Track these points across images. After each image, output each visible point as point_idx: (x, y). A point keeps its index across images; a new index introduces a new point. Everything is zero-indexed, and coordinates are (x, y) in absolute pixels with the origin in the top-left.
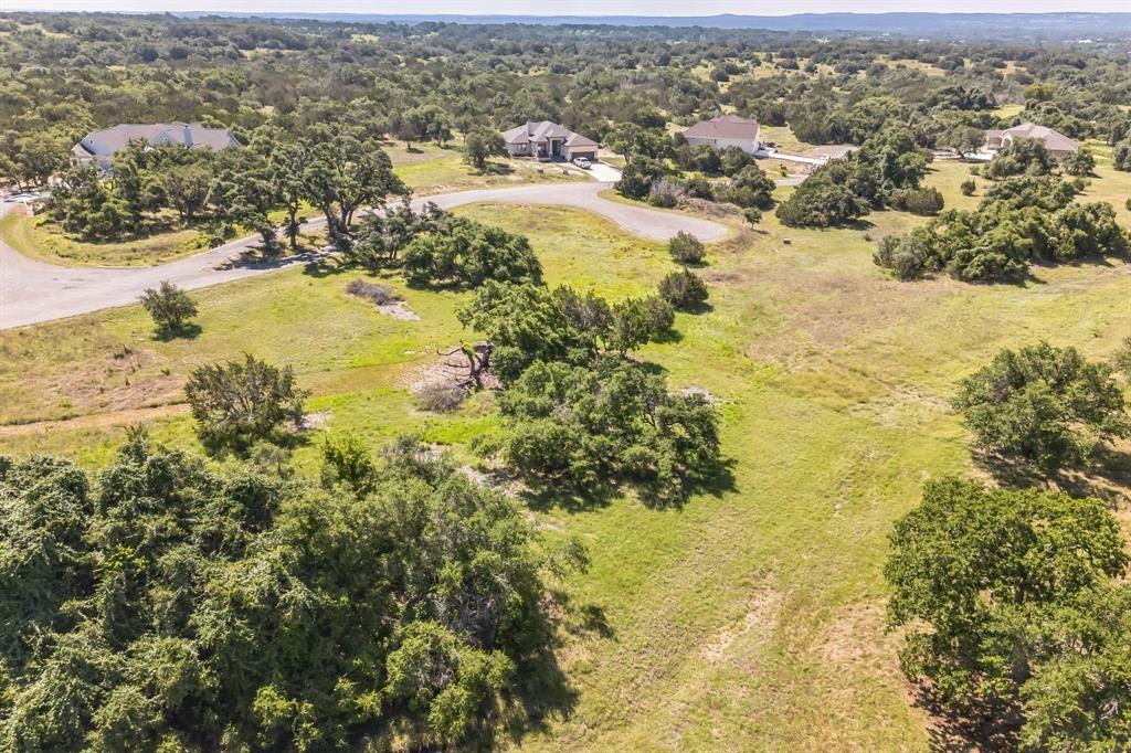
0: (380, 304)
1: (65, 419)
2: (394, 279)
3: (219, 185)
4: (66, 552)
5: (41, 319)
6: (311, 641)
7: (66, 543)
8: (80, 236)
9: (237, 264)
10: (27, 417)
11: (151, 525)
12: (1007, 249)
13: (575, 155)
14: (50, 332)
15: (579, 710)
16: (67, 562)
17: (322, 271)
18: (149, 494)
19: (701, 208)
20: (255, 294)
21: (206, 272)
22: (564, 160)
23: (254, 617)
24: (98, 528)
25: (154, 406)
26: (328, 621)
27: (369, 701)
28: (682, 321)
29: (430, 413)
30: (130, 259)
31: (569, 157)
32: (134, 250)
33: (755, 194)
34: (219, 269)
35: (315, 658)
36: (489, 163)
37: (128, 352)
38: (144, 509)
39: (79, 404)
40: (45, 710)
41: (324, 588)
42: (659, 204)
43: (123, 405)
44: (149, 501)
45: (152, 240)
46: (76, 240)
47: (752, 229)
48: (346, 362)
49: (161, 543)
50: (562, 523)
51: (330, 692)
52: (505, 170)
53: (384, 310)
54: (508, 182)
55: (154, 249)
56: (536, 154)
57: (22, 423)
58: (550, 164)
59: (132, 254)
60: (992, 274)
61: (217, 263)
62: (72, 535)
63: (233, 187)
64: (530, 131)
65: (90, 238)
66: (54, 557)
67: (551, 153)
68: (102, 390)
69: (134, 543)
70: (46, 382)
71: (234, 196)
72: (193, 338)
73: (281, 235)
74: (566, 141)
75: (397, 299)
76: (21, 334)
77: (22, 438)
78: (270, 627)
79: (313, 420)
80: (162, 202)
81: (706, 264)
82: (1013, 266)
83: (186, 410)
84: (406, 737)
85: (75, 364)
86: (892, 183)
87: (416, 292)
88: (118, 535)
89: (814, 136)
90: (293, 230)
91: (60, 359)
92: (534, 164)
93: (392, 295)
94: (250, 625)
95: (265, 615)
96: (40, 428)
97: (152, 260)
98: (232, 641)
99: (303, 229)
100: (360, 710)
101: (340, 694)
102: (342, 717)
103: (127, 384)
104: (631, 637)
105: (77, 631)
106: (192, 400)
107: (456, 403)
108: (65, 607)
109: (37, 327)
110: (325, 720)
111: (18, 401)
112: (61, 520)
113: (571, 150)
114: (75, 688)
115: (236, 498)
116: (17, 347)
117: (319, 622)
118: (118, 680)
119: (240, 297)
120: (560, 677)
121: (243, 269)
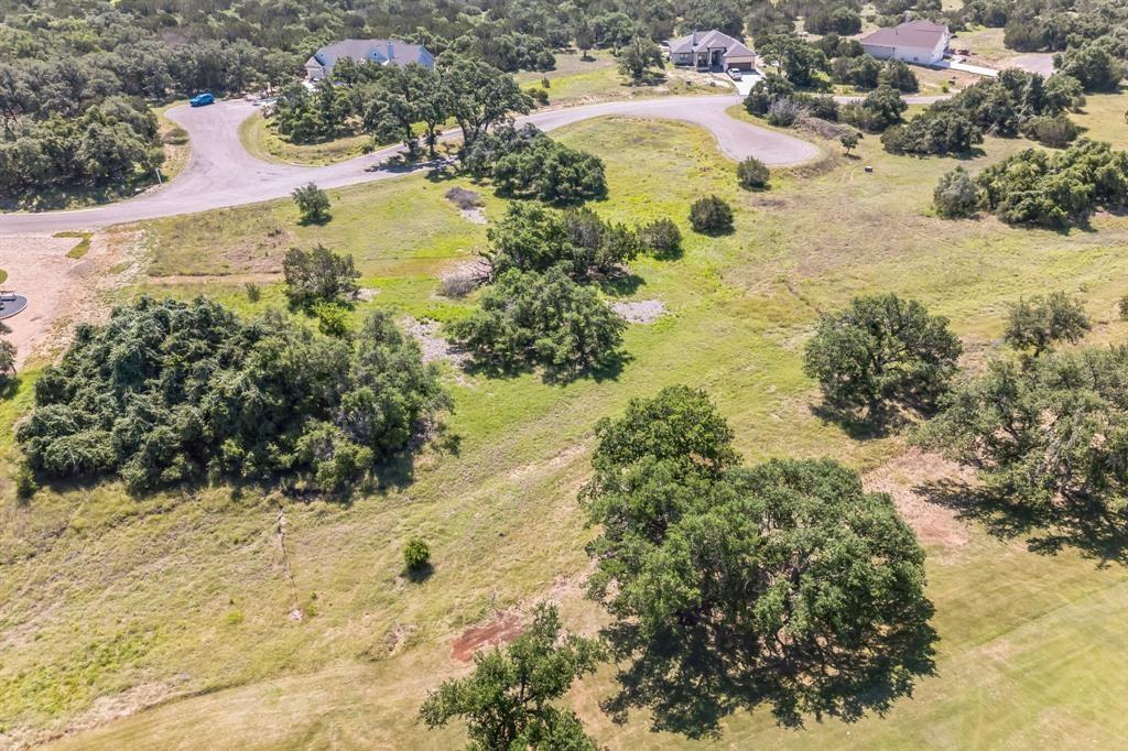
0: (464, 208)
1: (222, 275)
2: (488, 187)
3: (375, 104)
4: (151, 353)
5: (235, 203)
6: (260, 421)
7: (152, 348)
8: (288, 137)
9: (382, 167)
10: (201, 272)
11: (193, 345)
12: (1061, 195)
13: (731, 66)
14: (238, 213)
15: (410, 489)
16: (151, 359)
17: (441, 176)
18: (198, 328)
19: (814, 129)
20: (383, 193)
21: (358, 173)
22: (721, 70)
23: (230, 403)
24: (170, 340)
25: (275, 273)
26: (270, 412)
27: (286, 459)
28: (693, 244)
29: (444, 298)
30: (314, 158)
31: (726, 67)
32: (319, 151)
33: (874, 116)
34: (368, 171)
35: (260, 431)
36: (647, 73)
37: (278, 232)
38: (194, 336)
39: (234, 265)
40: (126, 430)
41: (271, 393)
42: (776, 123)
43: (257, 270)
44: (195, 331)
45: (336, 143)
46: (287, 141)
47: (846, 155)
48: (412, 254)
49: (198, 356)
50: (478, 384)
51: (264, 449)
52: (660, 79)
53: (464, 213)
54: (655, 93)
55: (333, 151)
56: (696, 63)
57: (198, 275)
58: (706, 74)
59: (317, 155)
60: (1034, 219)
61: (368, 166)
62: (154, 344)
63: (385, 106)
64: (694, 39)
65: (297, 140)
66: (144, 354)
67: (710, 62)
68: (250, 258)
69: (182, 354)
70: (222, 249)
71: (384, 113)
72: (322, 225)
73: (422, 143)
74: (726, 51)
75: (478, 205)
76: (221, 213)
77: (192, 285)
78: (239, 409)
79: (365, 293)
80: (347, 112)
81: (768, 188)
82: (1058, 211)
83: (282, 277)
84: (305, 483)
85: (243, 237)
86: (1031, 109)
87: (498, 199)
88: (175, 347)
89: (1022, 42)
90: (431, 141)
91: (236, 234)
92: (691, 75)
93: (476, 201)
94: (228, 406)
95: (235, 402)
96: (204, 280)
97: (327, 160)
98: (217, 412)
99: (440, 140)
100: (280, 463)
101: (270, 452)
102: (271, 464)
103: (267, 255)
104: (467, 457)
105: (147, 394)
106: (287, 271)
107: (464, 293)
108: (146, 382)
109: (232, 209)
110: (260, 464)
111: (200, 261)
112: (151, 335)
113: (728, 61)
114: (138, 421)
115: (245, 337)
116: (214, 222)
117: (265, 411)
118: (163, 422)
119: (371, 195)
120: (411, 468)
121: (384, 172)
